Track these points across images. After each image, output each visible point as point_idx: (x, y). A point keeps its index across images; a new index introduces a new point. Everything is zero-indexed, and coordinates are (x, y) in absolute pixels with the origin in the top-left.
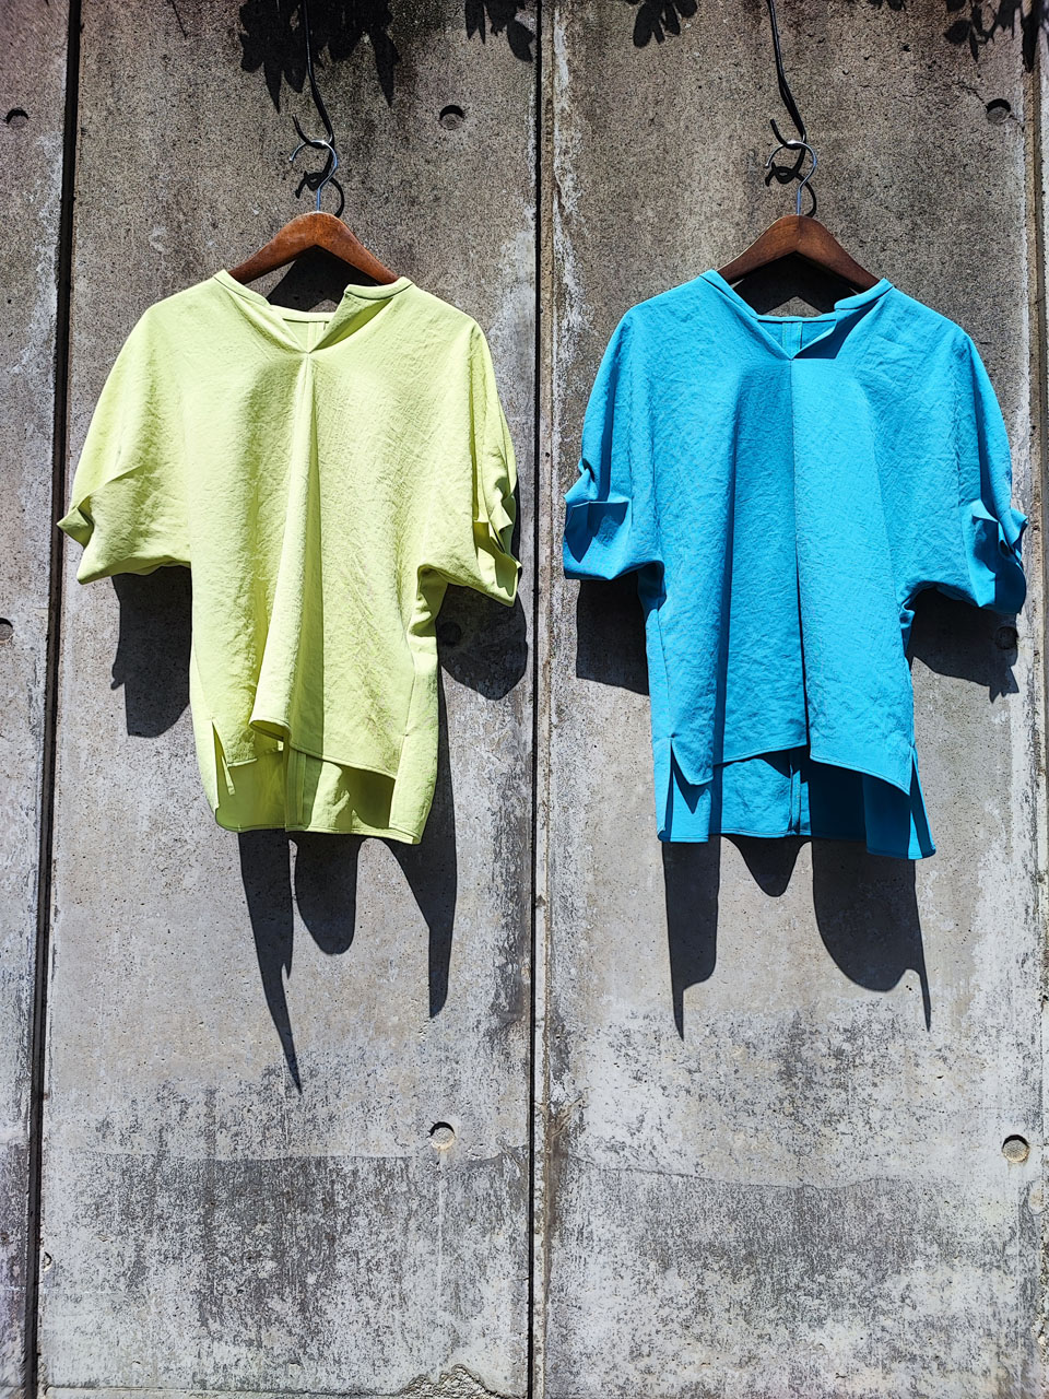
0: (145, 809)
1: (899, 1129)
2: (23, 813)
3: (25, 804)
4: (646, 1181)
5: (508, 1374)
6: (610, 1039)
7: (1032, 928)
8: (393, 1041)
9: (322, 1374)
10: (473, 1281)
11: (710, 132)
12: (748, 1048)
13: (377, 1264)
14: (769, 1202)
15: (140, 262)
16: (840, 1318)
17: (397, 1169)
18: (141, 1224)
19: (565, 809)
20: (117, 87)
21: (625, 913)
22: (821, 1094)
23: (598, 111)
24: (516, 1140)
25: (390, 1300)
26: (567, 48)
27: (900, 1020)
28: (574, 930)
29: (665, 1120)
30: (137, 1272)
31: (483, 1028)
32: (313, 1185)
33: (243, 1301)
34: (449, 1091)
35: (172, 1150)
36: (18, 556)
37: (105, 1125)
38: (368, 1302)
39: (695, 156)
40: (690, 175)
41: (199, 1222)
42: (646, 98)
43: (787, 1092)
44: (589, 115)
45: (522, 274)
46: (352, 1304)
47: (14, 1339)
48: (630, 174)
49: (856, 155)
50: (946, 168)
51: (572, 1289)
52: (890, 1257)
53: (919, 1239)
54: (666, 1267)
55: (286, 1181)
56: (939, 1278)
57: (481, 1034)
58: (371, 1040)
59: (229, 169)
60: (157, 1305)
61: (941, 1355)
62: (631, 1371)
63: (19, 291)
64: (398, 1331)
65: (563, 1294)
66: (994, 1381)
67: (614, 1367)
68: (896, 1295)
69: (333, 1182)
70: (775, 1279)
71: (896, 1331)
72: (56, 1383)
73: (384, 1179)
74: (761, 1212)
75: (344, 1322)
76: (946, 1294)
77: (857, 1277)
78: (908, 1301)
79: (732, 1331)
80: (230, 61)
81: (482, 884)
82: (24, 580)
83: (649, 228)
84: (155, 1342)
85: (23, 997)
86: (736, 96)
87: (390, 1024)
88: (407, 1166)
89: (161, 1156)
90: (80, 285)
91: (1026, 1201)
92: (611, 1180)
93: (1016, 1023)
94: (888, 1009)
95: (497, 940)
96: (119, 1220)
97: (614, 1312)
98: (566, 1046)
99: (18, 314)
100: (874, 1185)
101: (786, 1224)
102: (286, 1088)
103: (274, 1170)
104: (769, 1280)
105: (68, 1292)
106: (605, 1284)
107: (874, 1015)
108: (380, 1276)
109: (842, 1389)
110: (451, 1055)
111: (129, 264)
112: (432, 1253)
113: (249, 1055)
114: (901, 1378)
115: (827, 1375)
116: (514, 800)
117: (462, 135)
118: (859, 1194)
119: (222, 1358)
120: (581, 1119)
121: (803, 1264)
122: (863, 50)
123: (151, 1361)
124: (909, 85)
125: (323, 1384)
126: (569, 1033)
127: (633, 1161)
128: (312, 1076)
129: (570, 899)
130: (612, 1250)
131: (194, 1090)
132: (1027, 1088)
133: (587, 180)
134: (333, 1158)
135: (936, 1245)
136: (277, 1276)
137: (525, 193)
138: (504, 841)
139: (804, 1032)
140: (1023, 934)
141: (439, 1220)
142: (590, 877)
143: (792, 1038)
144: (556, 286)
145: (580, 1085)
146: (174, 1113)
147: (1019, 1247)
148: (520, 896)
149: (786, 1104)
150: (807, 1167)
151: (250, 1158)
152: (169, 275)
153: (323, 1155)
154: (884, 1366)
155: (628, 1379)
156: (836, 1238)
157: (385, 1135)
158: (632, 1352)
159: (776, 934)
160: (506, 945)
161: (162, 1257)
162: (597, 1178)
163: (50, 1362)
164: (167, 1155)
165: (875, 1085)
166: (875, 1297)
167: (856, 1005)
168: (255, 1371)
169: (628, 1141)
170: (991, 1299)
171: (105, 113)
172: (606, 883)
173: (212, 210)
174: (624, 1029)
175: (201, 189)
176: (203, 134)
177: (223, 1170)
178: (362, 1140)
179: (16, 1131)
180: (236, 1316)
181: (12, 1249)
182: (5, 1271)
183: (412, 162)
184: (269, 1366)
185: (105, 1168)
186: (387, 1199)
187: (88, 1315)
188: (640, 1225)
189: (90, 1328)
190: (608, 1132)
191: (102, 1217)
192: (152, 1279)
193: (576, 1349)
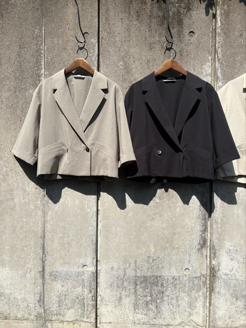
2: (93, 199)
4: (233, 282)
5: (202, 321)
6: (226, 251)
8: (176, 251)
9: (161, 321)
10: (194, 302)
13: (173, 298)
15: (117, 71)
17: (177, 278)
18: (121, 289)
20: (110, 27)
21: (229, 223)
23: (227, 32)
24: (204, 273)
25: (176, 306)
26: (220, 16)
28: (218, 227)
29: (238, 269)
30: (120, 299)
31: (197, 248)
32: (159, 281)
33: (143, 305)
34: (189, 262)
35: (127, 273)
37: (112, 268)
38: (171, 306)
41: (133, 289)
42: (239, 29)
44: (225, 33)
45: (208, 73)
46: (167, 307)
47: (93, 313)
48: (235, 48)
51: (216, 304)
54: (237, 300)
55: (152, 280)
57: (196, 250)
58: (171, 250)
59: (138, 48)
60: (124, 306)
62: (229, 321)
64: (178, 312)
65: (214, 305)
67: (225, 320)
69: (163, 281)
72: (103, 322)
73: (174, 280)
75: (166, 310)
80: (137, 20)
81: (197, 216)
83: (239, 62)
84: (124, 314)
87: (176, 247)
88: (179, 278)
89: (125, 274)
92: (225, 282)
95: (200, 229)
96: (116, 288)
97: (225, 309)
98: (216, 252)
102: (153, 261)
103: (150, 278)
105: (105, 303)
106: (223, 303)
108: (173, 301)
110: (190, 254)
111: (114, 71)
112: (185, 296)
113: (144, 254)
117: (194, 39)
119: (139, 318)
120: (219, 268)
123: (123, 318)
125: (161, 323)
126: (216, 249)
127: (230, 277)
128: (158, 258)
129: (217, 220)
130: (225, 296)
131: (132, 261)
133: (224, 50)
134: (163, 276)
136: (151, 300)
137: (209, 53)
141: (187, 289)
142: (221, 215)
144: (216, 76)
145: (219, 261)
146: (127, 265)
148: (205, 219)
151: (145, 275)
152: (123, 73)
153: (161, 275)
155: (228, 323)
157: (174, 271)
158: (229, 317)
160: (202, 230)
161: (125, 296)
162: (222, 281)
163: (101, 318)
168: (146, 320)
169: (229, 273)
171: (107, 33)
172: (225, 216)
173: (134, 58)
174: (229, 249)
175: (131, 53)
176: (131, 39)
177: (139, 278)
178: (169, 272)
179: (93, 269)
180: (142, 309)
181: (92, 294)
182: (91, 299)
183: (182, 45)
184: (149, 319)
185: (113, 277)
186: (175, 284)
187: (109, 308)
188: (231, 291)
189: (110, 311)
190: (225, 271)
191: (112, 287)
192: (123, 301)
193: (217, 316)
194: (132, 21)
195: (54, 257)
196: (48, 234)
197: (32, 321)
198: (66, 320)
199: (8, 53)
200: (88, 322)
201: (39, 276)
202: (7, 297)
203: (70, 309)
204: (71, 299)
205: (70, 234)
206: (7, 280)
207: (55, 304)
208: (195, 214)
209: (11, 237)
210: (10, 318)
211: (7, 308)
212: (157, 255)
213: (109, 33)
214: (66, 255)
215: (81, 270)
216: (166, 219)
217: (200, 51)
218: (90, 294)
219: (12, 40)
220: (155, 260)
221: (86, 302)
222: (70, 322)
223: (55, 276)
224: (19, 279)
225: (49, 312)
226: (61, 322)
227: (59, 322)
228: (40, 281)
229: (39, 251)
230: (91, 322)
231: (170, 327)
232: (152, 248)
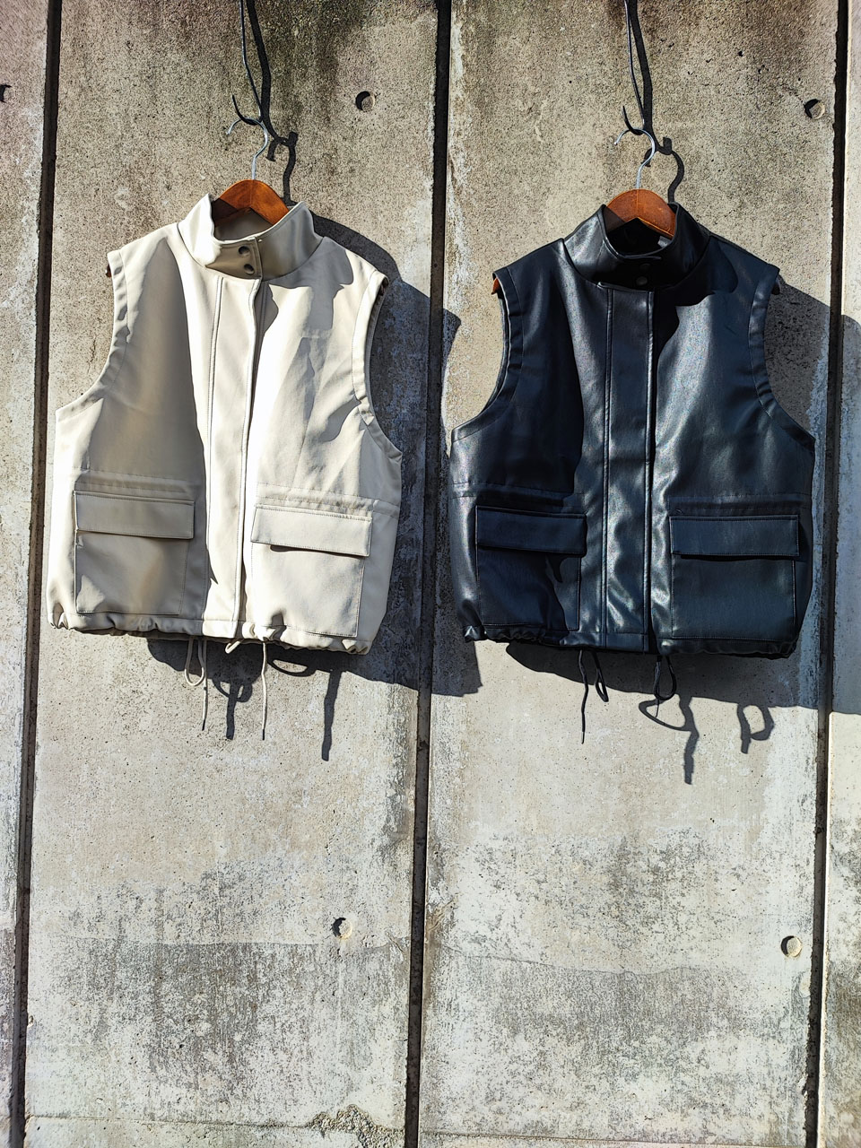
0: (109, 666)
1: (700, 929)
2: (11, 667)
3: (13, 660)
4: (502, 966)
5: (390, 1112)
6: (477, 856)
7: (811, 775)
8: (305, 854)
9: (245, 1110)
10: (364, 1041)
11: (577, 121)
12: (585, 864)
13: (290, 1027)
14: (597, 984)
15: (107, 217)
16: (650, 1074)
17: (307, 953)
18: (104, 993)
19: (446, 674)
20: (88, 67)
21: (491, 757)
22: (641, 901)
23: (486, 100)
24: (400, 934)
25: (300, 1056)
26: (462, 45)
27: (705, 844)
28: (450, 769)
29: (518, 919)
30: (101, 1029)
31: (377, 844)
32: (240, 965)
33: (184, 1054)
34: (348, 893)
35: (129, 935)
36: (6, 458)
37: (77, 915)
38: (282, 1056)
39: (565, 140)
40: (560, 156)
41: (150, 992)
42: (526, 90)
43: (614, 899)
44: (479, 103)
45: (420, 235)
46: (269, 1057)
48: (511, 154)
49: (697, 143)
50: (769, 156)
51: (442, 1048)
52: (690, 1028)
53: (713, 1015)
54: (515, 1032)
55: (219, 961)
56: (728, 1045)
57: (374, 850)
58: (288, 852)
59: (181, 140)
60: (116, 1055)
61: (727, 1103)
62: (486, 1112)
63: (7, 238)
64: (305, 1078)
65: (434, 1052)
66: (766, 1123)
67: (473, 1109)
68: (693, 1057)
69: (256, 963)
70: (600, 1043)
71: (693, 1085)
72: (37, 1114)
73: (295, 962)
74: (591, 991)
75: (263, 1070)
76: (732, 1057)
77: (664, 1044)
78: (703, 1062)
79: (565, 1082)
80: (183, 48)
81: (379, 731)
82: (11, 478)
83: (525, 200)
84: (115, 1084)
85: (11, 814)
86: (600, 90)
87: (303, 840)
88: (315, 951)
89: (120, 940)
90: (57, 235)
91: (797, 987)
92: (475, 966)
93: (795, 849)
94: (695, 836)
95: (389, 776)
96: (87, 989)
97: (474, 1066)
98: (442, 861)
99: (6, 258)
100: (679, 972)
101: (610, 1002)
102: (221, 889)
103: (210, 953)
104: (595, 1044)
105: (47, 1044)
106: (467, 1044)
107: (685, 840)
108: (291, 1036)
109: (649, 1128)
110: (350, 865)
111: (98, 218)
112: (333, 1018)
113: (190, 863)
114: (695, 1120)
115: (638, 1117)
116: (405, 665)
117: (373, 118)
118: (668, 979)
119: (167, 1097)
120: (452, 917)
121: (622, 1032)
122: (705, 54)
123: (111, 1098)
124: (741, 85)
125: (246, 1118)
126: (444, 850)
127: (492, 950)
128: (240, 880)
129: (448, 745)
130: (474, 1018)
131: (146, 889)
132: (802, 899)
133: (476, 158)
134: (256, 944)
135: (726, 1020)
136: (211, 1035)
137: (425, 168)
138: (396, 697)
139: (629, 853)
140: (804, 779)
141: (339, 993)
142: (463, 728)
143: (620, 857)
144: (448, 246)
145: (452, 891)
146: (130, 906)
147: (790, 1022)
149: (613, 908)
150: (628, 958)
151: (190, 943)
152: (131, 228)
153: (248, 941)
154: (682, 1111)
155: (483, 1118)
156: (648, 1013)
157: (298, 926)
158: (487, 1097)
159: (610, 776)
160: (396, 780)
161: (121, 1018)
162: (464, 963)
163: (32, 1097)
164: (125, 939)
165: (683, 895)
166: (677, 1058)
167: (670, 833)
168: (192, 1107)
169: (489, 935)
170: (768, 1061)
171: (78, 90)
172: (476, 733)
173: (167, 173)
174: (487, 847)
175: (158, 157)
176: (160, 110)
177: (169, 952)
178: (280, 930)
179: (6, 919)
180: (178, 1065)
181: (3, 1011)
183: (332, 138)
184: (204, 1103)
185: (76, 949)
186: (298, 976)
187: (62, 1062)
188: (496, 1000)
189: (64, 1072)
190: (472, 927)
191: (73, 987)
192: (113, 1037)
193: (444, 1094)
194: (164, 52)
208: (372, 722)
212: (237, 870)
213: (83, 89)
216: (270, 740)
217: (396, 158)
220: (230, 887)
231: (279, 1134)
232: (217, 844)
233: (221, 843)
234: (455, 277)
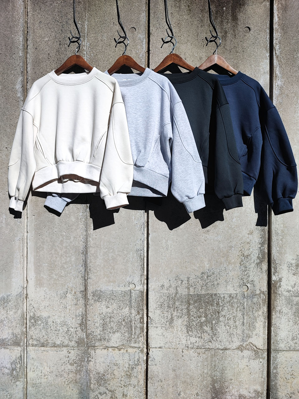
4: (296, 299)
5: (262, 344)
6: (287, 265)
8: (233, 266)
9: (217, 345)
10: (253, 323)
13: (230, 319)
17: (234, 296)
18: (172, 309)
21: (291, 234)
23: (285, 28)
24: (264, 289)
25: (233, 327)
26: (277, 11)
28: (278, 238)
30: (172, 320)
31: (255, 263)
32: (214, 300)
33: (197, 327)
34: (247, 277)
35: (179, 292)
37: (163, 286)
38: (228, 327)
41: (186, 309)
44: (283, 29)
45: (266, 71)
46: (224, 328)
51: (278, 324)
55: (207, 299)
58: (228, 265)
59: (189, 44)
60: (176, 328)
62: (292, 343)
64: (235, 335)
65: (275, 326)
67: (288, 342)
69: (219, 299)
72: (152, 347)
73: (231, 299)
75: (222, 332)
84: (176, 337)
85: (142, 255)
87: (232, 261)
88: (237, 295)
89: (177, 293)
92: (287, 299)
95: (259, 241)
96: (167, 308)
97: (288, 330)
98: (276, 267)
102: (207, 277)
103: (204, 296)
105: (155, 325)
106: (286, 323)
108: (231, 321)
110: (248, 269)
113: (197, 269)
117: (250, 35)
119: (192, 341)
120: (280, 284)
123: (175, 342)
125: (217, 347)
126: (277, 264)
127: (293, 294)
128: (213, 274)
129: (277, 231)
130: (287, 315)
131: (184, 277)
133: (282, 47)
134: (218, 293)
136: (206, 321)
137: (266, 50)
141: (245, 308)
142: (282, 226)
144: (274, 74)
145: (280, 276)
146: (179, 283)
148: (264, 230)
151: (198, 294)
153: (216, 293)
155: (291, 345)
157: (231, 288)
158: (292, 339)
160: (261, 242)
161: (177, 317)
162: (284, 298)
168: (200, 344)
169: (292, 290)
171: (156, 29)
172: (286, 227)
174: (291, 263)
175: (182, 49)
176: (182, 34)
177: (192, 296)
178: (226, 289)
179: (141, 287)
180: (196, 331)
181: (141, 316)
182: (139, 321)
183: (237, 41)
184: (204, 343)
185: (163, 296)
186: (232, 303)
187: (160, 331)
188: (294, 309)
189: (160, 334)
190: (287, 287)
191: (162, 308)
192: (175, 322)
193: (279, 338)
194: (183, 15)
195: (98, 275)
196: (91, 249)
197: (72, 348)
198: (111, 345)
199: (47, 49)
200: (136, 347)
201: (81, 296)
202: (44, 321)
203: (116, 333)
204: (117, 321)
205: (115, 249)
206: (45, 302)
207: (99, 328)
209: (50, 252)
210: (47, 346)
211: (44, 333)
212: (212, 271)
214: (111, 273)
215: (127, 289)
216: (221, 231)
217: (257, 47)
218: (138, 315)
219: (51, 35)
220: (210, 276)
221: (133, 325)
222: (115, 347)
223: (99, 296)
224: (58, 300)
225: (92, 337)
226: (106, 348)
227: (103, 348)
228: (82, 302)
229: (81, 268)
230: (140, 348)
231: (227, 352)
232: (206, 263)
233: (207, 263)
234: (277, 84)
